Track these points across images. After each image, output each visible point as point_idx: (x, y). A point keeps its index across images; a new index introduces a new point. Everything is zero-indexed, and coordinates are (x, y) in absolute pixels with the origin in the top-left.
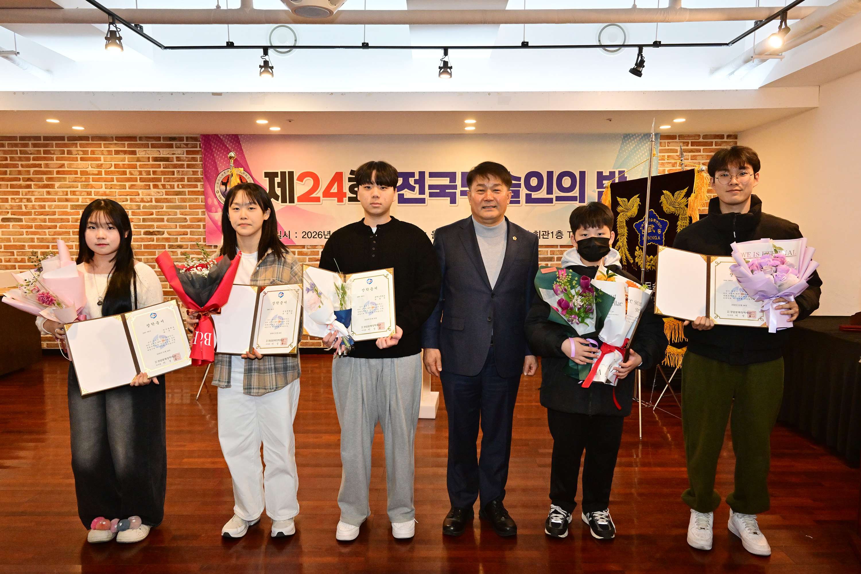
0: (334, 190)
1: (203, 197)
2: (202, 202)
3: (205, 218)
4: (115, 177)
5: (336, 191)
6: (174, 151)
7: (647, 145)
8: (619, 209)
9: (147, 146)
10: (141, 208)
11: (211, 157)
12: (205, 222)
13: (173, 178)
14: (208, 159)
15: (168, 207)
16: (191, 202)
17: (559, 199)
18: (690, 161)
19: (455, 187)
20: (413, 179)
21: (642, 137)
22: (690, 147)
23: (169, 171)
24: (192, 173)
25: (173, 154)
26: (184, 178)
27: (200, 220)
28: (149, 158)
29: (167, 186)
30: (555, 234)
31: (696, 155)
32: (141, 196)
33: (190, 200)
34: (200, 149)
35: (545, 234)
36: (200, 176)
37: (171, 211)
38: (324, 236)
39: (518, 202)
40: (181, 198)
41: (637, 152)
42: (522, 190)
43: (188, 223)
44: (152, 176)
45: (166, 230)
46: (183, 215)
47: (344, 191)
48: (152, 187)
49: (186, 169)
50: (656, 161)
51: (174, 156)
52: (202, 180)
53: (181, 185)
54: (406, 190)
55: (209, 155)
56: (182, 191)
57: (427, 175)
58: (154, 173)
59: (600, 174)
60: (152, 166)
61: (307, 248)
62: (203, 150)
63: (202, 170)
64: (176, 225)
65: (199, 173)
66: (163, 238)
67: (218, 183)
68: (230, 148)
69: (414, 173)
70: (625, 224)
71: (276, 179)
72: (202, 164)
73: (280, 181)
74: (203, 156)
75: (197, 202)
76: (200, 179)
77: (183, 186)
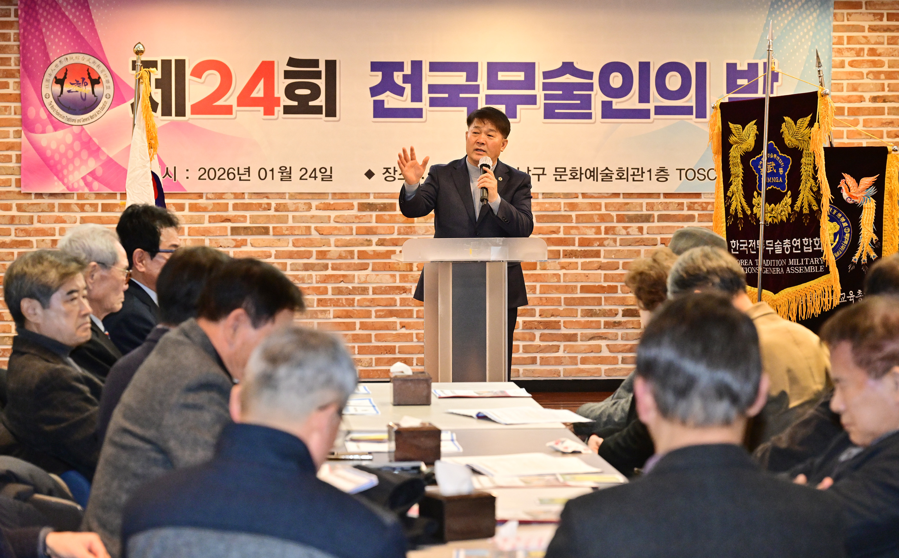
0: (257, 93)
1: (18, 104)
2: (15, 114)
3: (21, 143)
5: (261, 94)
7: (811, 18)
8: (732, 139)
11: (37, 33)
12: (20, 150)
14: (30, 37)
17: (660, 110)
18: (886, 46)
19: (476, 89)
20: (400, 74)
21: (803, 5)
22: (885, 22)
27: (11, 147)
30: (654, 172)
31: (896, 37)
34: (17, 19)
35: (636, 173)
36: (13, 67)
38: (237, 177)
39: (589, 116)
41: (795, 31)
42: (596, 95)
47: (276, 95)
50: (828, 47)
52: (17, 75)
54: (388, 93)
55: (33, 30)
57: (426, 68)
59: (731, 68)
61: (207, 198)
62: (21, 21)
63: (18, 55)
65: (13, 62)
67: (48, 81)
68: (71, 17)
69: (402, 63)
70: (739, 161)
72: (18, 47)
73: (159, 77)
74: (22, 31)
75: (7, 113)
76: (13, 72)
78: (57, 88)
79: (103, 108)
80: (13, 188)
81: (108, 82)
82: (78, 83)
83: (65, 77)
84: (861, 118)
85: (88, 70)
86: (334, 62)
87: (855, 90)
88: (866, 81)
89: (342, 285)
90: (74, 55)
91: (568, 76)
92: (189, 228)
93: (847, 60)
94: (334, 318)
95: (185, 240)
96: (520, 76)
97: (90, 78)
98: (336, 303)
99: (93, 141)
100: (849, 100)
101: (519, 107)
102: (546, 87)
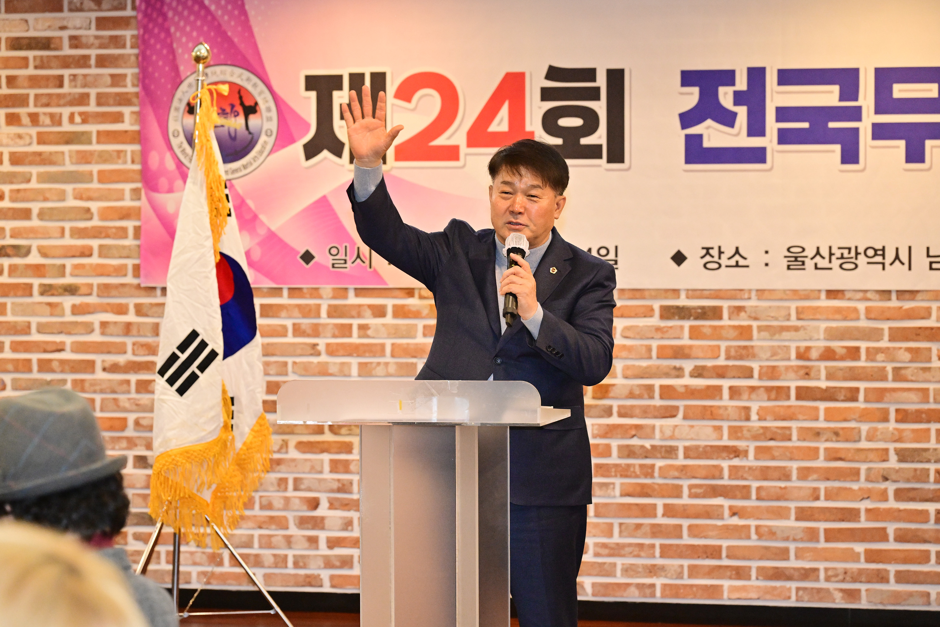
0: (499, 124)
1: (137, 147)
2: (133, 162)
3: (139, 209)
5: (505, 127)
6: (64, 19)
11: (163, 35)
12: (139, 219)
13: (59, 96)
14: (153, 41)
15: (43, 178)
16: (105, 161)
19: (856, 114)
20: (729, 90)
23: (47, 78)
24: (109, 80)
25: (63, 28)
26: (88, 95)
27: (125, 214)
29: (42, 118)
33: (104, 158)
34: (133, 13)
36: (130, 89)
37: (50, 189)
40: (78, 152)
43: (96, 222)
44: (4, 90)
45: (35, 244)
46: (81, 199)
47: (528, 124)
49: (94, 71)
51: (65, 34)
52: (135, 100)
53: (80, 114)
54: (709, 122)
55: (156, 31)
56: (83, 133)
57: (771, 79)
58: (11, 80)
60: (7, 63)
61: (421, 297)
62: (140, 16)
63: (136, 70)
64: (63, 230)
65: (129, 80)
66: (28, 266)
67: (177, 109)
68: (213, 8)
69: (732, 72)
71: (336, 94)
72: (137, 56)
74: (142, 31)
75: (120, 161)
76: (129, 96)
77: (86, 118)
79: (261, 152)
80: (130, 279)
81: (269, 110)
82: (224, 113)
85: (239, 92)
86: (621, 72)
89: (635, 442)
90: (218, 69)
92: (393, 345)
94: (622, 495)
95: (387, 364)
96: (931, 91)
97: (242, 104)
98: (625, 472)
99: (247, 205)
101: (927, 143)
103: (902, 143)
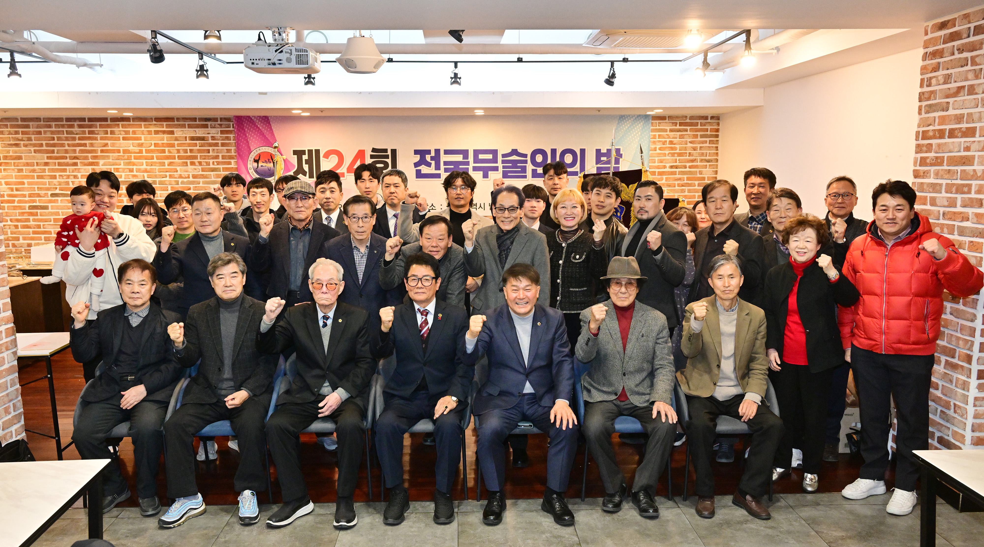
4: (155, 155)
6: (209, 130)
7: (640, 125)
9: (183, 126)
10: (180, 183)
11: (244, 136)
13: (209, 156)
14: (241, 138)
15: (204, 183)
18: (678, 139)
19: (468, 163)
20: (429, 156)
21: (635, 118)
22: (678, 127)
23: (204, 150)
24: (226, 151)
25: (208, 134)
26: (219, 156)
28: (186, 137)
29: (203, 163)
31: (683, 134)
32: (179, 173)
34: (233, 129)
36: (233, 154)
37: (207, 186)
39: (525, 177)
41: (631, 132)
42: (529, 166)
44: (189, 154)
48: (189, 164)
49: (220, 148)
50: (646, 140)
51: (209, 136)
52: (235, 158)
53: (216, 162)
54: (423, 166)
55: (241, 135)
56: (218, 168)
57: (442, 153)
58: (191, 151)
59: (598, 151)
60: (189, 145)
62: (236, 130)
63: (235, 148)
65: (233, 151)
67: (250, 161)
68: (261, 128)
69: (430, 151)
71: (303, 156)
72: (235, 143)
73: (307, 158)
74: (236, 135)
76: (233, 156)
77: (218, 163)
78: (256, 164)
82: (266, 162)
83: (259, 159)
84: (664, 177)
85: (271, 155)
86: (395, 150)
87: (661, 162)
88: (667, 157)
90: (263, 148)
91: (514, 156)
93: (658, 147)
96: (490, 156)
100: (658, 167)
101: (490, 172)
102: (503, 162)
103: (482, 172)
